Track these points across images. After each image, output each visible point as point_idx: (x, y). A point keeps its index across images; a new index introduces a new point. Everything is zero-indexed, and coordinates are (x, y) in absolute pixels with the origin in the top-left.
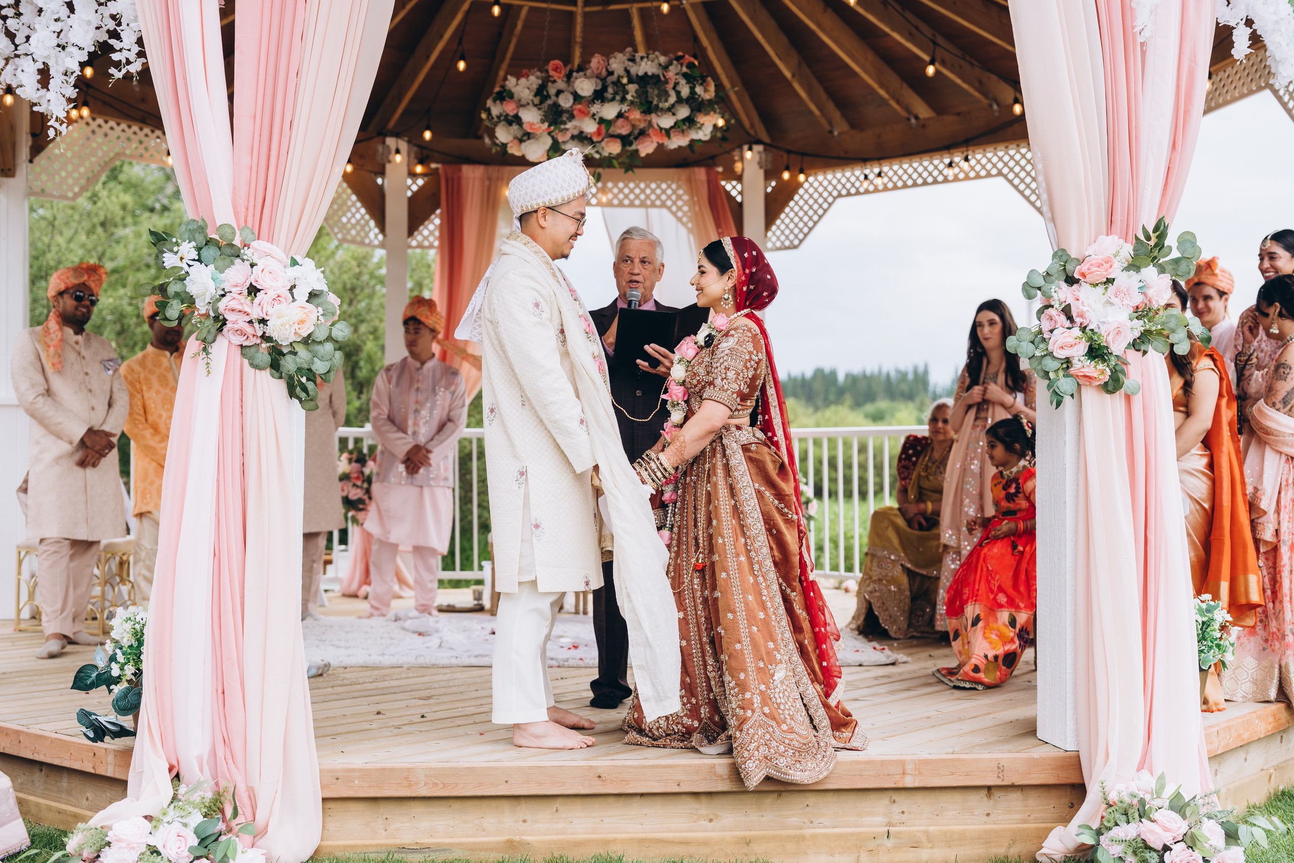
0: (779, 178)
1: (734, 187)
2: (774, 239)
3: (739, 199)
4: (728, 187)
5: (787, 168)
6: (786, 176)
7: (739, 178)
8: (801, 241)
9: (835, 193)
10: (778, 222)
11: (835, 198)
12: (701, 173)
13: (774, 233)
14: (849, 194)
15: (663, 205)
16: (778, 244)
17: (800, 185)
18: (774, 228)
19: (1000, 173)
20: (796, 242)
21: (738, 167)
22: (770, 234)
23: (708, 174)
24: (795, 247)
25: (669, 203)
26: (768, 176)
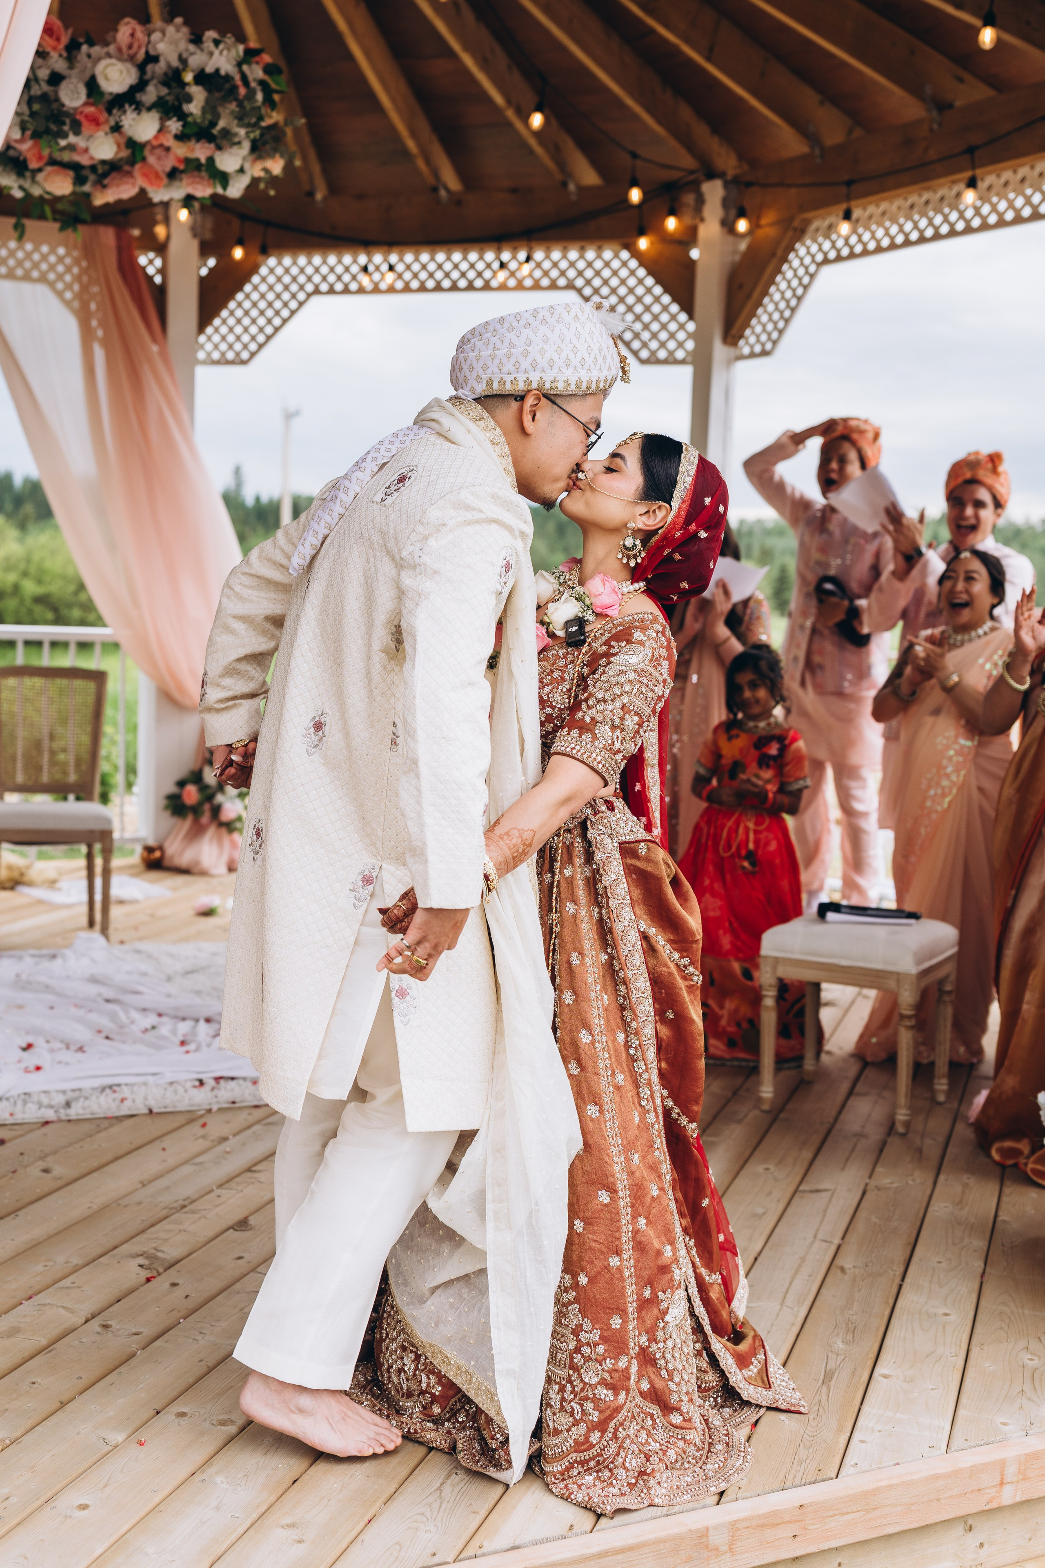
0: (224, 255)
1: (151, 262)
2: (209, 347)
3: (158, 279)
4: (143, 260)
5: (240, 242)
6: (238, 253)
7: (161, 249)
8: (253, 355)
9: (310, 288)
10: (217, 322)
11: (309, 295)
12: (108, 235)
13: (209, 338)
14: (331, 291)
15: (43, 279)
16: (216, 356)
17: (255, 269)
18: (209, 330)
19: (570, 286)
20: (245, 355)
21: (160, 231)
22: (202, 339)
23: (119, 238)
24: (244, 362)
25: (52, 276)
26: (205, 250)
